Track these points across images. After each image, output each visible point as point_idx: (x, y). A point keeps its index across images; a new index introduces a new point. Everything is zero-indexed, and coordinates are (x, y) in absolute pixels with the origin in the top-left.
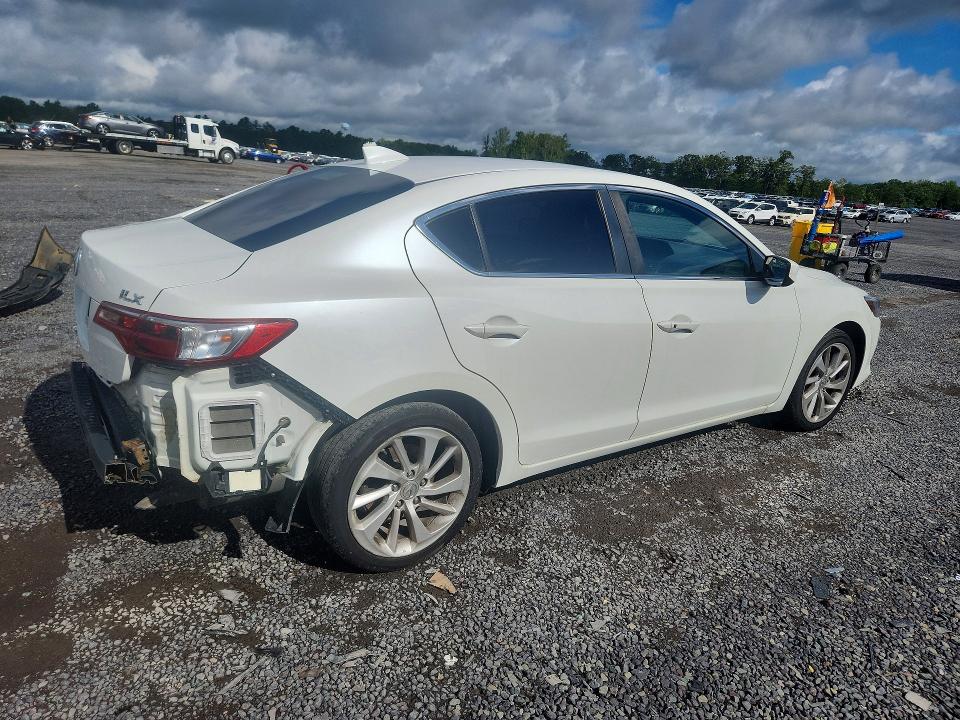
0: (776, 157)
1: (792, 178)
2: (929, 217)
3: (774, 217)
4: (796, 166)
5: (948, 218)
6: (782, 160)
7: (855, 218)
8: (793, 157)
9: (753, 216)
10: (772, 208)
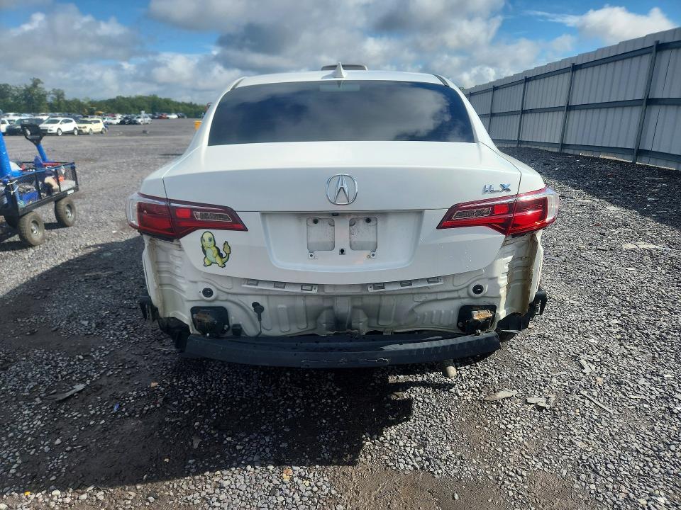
0: (30, 84)
1: (49, 99)
2: (157, 118)
3: (75, 128)
4: (48, 89)
5: (168, 118)
6: (35, 85)
7: (118, 124)
8: (42, 83)
9: (59, 129)
10: (71, 121)
